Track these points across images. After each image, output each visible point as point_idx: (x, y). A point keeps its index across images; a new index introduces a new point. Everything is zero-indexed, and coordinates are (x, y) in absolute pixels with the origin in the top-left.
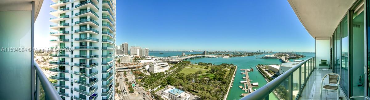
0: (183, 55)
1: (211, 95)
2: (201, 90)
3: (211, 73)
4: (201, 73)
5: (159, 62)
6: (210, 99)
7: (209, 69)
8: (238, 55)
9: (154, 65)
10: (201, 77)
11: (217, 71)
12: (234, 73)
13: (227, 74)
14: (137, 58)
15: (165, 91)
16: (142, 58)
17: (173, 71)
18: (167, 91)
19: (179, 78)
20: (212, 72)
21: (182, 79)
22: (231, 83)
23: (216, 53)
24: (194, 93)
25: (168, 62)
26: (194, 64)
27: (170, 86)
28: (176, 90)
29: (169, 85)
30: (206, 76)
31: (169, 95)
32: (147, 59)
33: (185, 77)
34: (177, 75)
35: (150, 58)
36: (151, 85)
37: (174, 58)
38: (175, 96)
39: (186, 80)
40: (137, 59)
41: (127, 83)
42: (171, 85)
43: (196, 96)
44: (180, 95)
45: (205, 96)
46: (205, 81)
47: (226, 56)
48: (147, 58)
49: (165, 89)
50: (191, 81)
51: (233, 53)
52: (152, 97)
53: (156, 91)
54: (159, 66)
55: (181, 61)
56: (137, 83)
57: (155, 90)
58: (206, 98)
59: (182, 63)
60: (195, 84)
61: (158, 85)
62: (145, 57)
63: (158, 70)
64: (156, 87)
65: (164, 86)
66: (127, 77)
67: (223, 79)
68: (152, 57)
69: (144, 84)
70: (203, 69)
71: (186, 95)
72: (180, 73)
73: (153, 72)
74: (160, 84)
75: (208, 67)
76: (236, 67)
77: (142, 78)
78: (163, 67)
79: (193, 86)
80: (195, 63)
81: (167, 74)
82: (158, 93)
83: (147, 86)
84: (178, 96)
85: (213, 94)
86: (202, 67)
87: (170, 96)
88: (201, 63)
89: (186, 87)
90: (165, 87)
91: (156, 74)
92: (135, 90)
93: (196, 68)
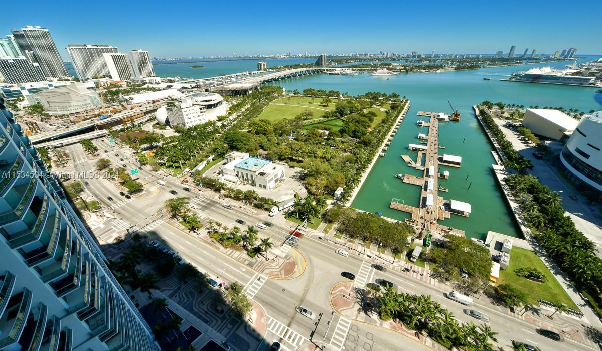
0: (261, 69)
1: (332, 168)
2: (309, 157)
3: (336, 116)
4: (310, 117)
5: (194, 95)
6: (328, 175)
7: (332, 107)
8: (420, 67)
9: (183, 105)
10: (310, 127)
11: (351, 112)
12: (398, 120)
13: (377, 121)
14: (114, 90)
15: (225, 166)
16: (137, 88)
17: (239, 116)
18: (230, 166)
19: (257, 133)
20: (339, 115)
21: (265, 134)
22: (384, 145)
23: (355, 58)
24: (295, 163)
25: (221, 92)
26: (292, 95)
27: (235, 154)
28: (253, 161)
29: (233, 150)
30: (323, 126)
31: (238, 172)
32: (154, 90)
33: (270, 128)
34: (250, 126)
35: (164, 85)
36: (189, 160)
37: (237, 78)
38: (252, 173)
39: (273, 135)
40: (116, 93)
41: (111, 172)
42: (238, 150)
43: (298, 170)
44: (261, 171)
45: (318, 170)
46: (320, 136)
47: (382, 68)
48: (151, 86)
49: (225, 161)
50: (285, 136)
51: (406, 59)
52: (197, 185)
53: (205, 169)
54: (198, 107)
55: (256, 87)
56: (145, 165)
57: (200, 167)
58: (321, 174)
59: (261, 93)
60: (295, 144)
61: (207, 157)
62: (145, 83)
63: (197, 118)
64: (202, 161)
65: (222, 156)
66: (104, 156)
67: (364, 134)
68: (170, 81)
69: (167, 161)
70: (316, 107)
71: (275, 168)
72: (257, 120)
73: (184, 124)
74: (210, 153)
75: (328, 101)
76: (407, 104)
77: (157, 147)
78: (209, 107)
79: (292, 148)
80: (296, 92)
81: (223, 126)
82: (209, 174)
83: (177, 165)
84: (257, 173)
85: (336, 166)
86: (312, 101)
87: (240, 175)
88: (310, 90)
89: (274, 152)
90: (224, 158)
91: (195, 128)
92: (143, 184)
93: (299, 105)
